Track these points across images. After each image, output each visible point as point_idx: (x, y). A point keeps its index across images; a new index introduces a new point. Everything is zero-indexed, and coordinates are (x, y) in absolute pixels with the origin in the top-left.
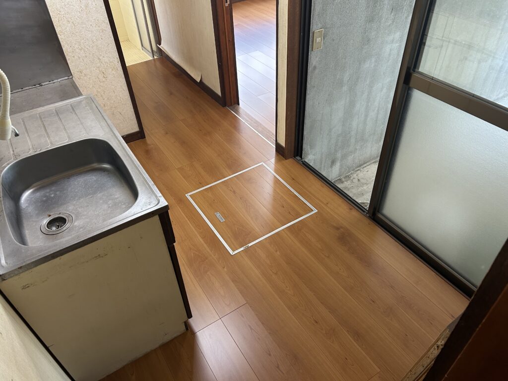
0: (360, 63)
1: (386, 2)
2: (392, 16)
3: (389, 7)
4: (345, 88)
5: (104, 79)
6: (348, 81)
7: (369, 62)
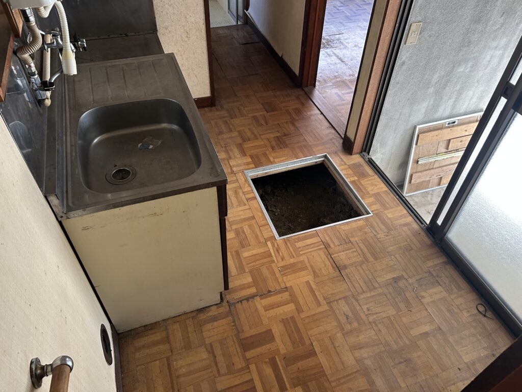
0: (454, 66)
1: (498, 4)
2: (501, 20)
3: (500, 9)
4: (431, 90)
5: (186, 39)
6: (436, 84)
7: (464, 66)
